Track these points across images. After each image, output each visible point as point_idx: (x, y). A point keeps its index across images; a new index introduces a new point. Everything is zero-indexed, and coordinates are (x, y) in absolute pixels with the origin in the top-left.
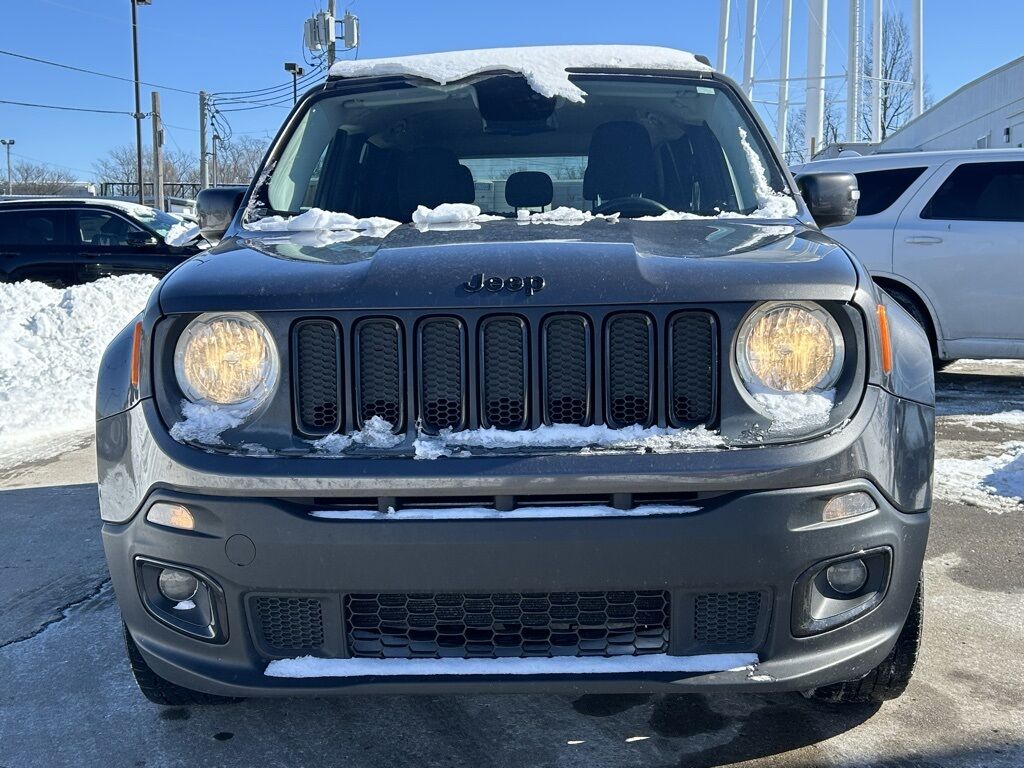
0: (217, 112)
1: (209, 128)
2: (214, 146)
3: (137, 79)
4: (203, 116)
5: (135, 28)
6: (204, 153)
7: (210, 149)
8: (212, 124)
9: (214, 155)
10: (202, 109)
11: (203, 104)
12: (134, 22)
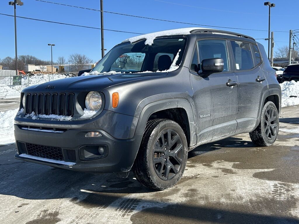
0: (295, 35)
1: (292, 41)
2: (294, 45)
3: (269, 30)
4: (290, 37)
5: (269, 16)
6: (290, 48)
7: (292, 47)
8: (293, 39)
9: (293, 48)
10: (290, 35)
11: (291, 34)
12: (269, 14)
